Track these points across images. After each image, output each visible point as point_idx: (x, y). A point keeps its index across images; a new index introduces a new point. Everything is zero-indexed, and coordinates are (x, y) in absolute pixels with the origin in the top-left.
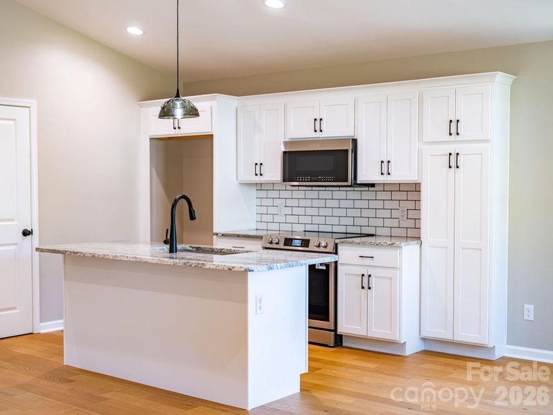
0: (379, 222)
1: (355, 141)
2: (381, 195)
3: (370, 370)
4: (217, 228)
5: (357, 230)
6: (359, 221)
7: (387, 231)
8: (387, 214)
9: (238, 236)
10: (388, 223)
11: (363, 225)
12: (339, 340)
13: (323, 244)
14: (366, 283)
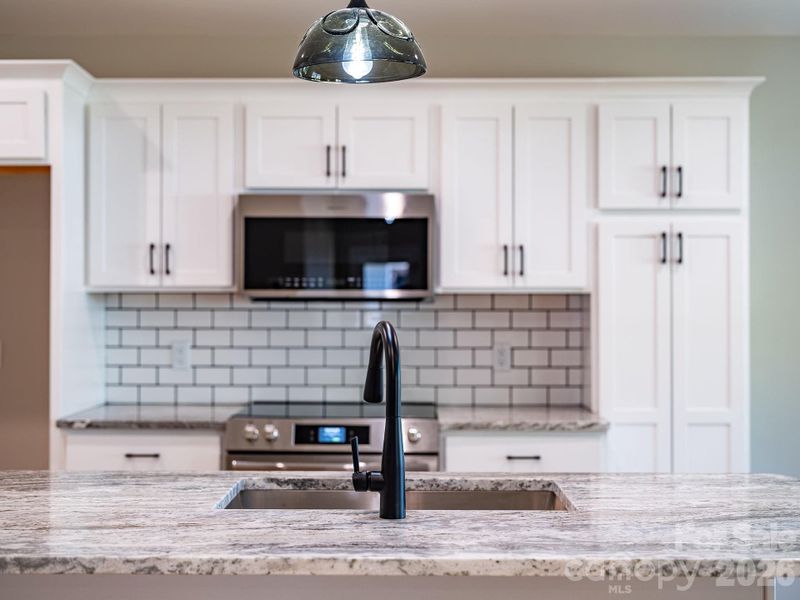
10: (465, 377)
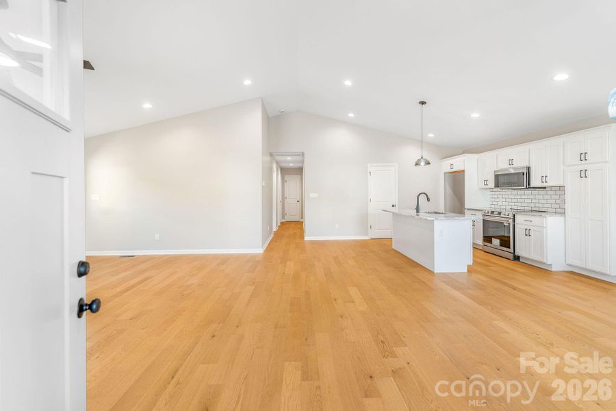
0: (549, 205)
1: (529, 169)
2: (549, 193)
3: (523, 273)
4: (466, 207)
5: (537, 209)
6: (537, 205)
7: (553, 210)
8: (553, 201)
9: (476, 210)
11: (540, 207)
12: (517, 258)
13: (507, 214)
14: (528, 233)
